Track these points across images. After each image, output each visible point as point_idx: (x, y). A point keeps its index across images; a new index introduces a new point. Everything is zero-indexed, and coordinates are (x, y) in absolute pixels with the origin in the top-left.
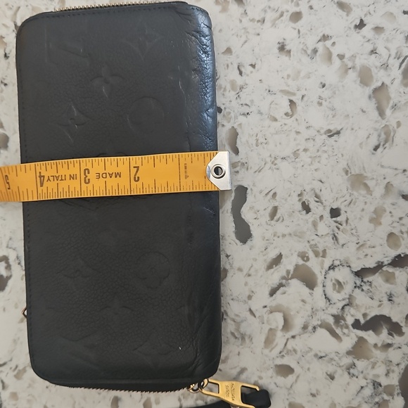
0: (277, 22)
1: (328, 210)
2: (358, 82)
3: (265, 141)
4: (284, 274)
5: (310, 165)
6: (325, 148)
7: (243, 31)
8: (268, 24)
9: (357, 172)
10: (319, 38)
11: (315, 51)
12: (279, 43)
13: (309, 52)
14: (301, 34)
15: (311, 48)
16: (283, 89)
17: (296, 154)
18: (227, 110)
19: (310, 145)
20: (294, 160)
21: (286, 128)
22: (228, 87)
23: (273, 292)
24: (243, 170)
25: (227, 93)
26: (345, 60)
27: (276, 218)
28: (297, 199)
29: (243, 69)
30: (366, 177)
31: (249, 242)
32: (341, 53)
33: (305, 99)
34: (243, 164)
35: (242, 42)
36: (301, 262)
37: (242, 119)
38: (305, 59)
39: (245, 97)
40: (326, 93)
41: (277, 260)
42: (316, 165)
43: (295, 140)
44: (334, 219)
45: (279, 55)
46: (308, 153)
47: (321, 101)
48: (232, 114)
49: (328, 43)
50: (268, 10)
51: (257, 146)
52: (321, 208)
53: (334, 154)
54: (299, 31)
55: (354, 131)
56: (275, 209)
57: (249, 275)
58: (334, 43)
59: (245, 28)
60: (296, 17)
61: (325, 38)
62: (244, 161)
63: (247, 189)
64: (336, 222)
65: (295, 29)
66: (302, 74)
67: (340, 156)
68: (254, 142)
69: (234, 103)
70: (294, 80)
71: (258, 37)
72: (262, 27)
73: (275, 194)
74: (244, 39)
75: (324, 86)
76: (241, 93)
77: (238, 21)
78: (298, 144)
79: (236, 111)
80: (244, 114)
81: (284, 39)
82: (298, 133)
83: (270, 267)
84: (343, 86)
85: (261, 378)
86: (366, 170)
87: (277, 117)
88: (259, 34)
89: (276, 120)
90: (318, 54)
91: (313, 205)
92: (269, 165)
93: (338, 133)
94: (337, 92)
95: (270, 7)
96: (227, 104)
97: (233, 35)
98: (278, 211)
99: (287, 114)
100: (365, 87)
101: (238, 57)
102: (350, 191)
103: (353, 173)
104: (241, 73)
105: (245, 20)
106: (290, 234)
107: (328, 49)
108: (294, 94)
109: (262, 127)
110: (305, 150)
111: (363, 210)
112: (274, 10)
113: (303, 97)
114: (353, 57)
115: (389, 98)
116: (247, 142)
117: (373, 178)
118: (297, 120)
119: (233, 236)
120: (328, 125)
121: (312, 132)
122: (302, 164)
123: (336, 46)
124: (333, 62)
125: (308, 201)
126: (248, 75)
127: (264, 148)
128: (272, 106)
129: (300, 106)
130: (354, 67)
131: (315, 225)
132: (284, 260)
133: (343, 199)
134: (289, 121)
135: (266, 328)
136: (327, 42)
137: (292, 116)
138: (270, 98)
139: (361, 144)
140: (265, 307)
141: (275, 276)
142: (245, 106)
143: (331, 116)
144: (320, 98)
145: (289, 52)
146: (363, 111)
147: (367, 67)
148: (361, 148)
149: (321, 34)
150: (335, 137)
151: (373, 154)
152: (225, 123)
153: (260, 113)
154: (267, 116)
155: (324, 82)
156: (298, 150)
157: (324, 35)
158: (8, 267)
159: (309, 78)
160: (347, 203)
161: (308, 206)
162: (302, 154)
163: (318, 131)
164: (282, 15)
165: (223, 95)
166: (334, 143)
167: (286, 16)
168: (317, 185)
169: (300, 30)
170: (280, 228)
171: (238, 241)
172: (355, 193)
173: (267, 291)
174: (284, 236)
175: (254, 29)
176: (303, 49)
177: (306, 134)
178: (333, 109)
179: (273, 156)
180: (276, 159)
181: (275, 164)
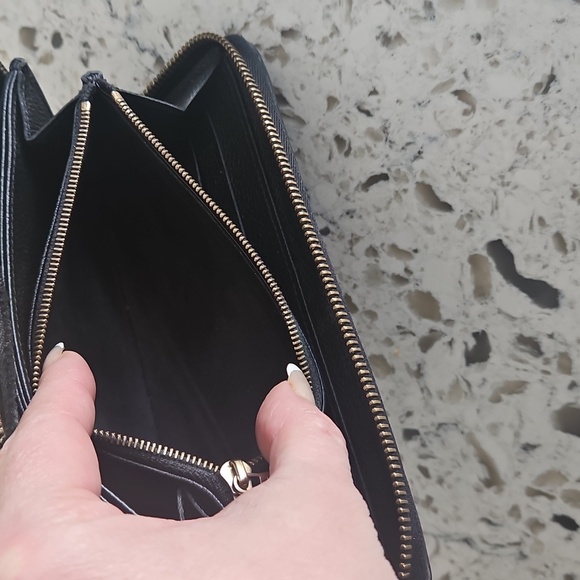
0: (352, 15)
3: (470, 168)
5: (552, 149)
6: (553, 112)
7: (325, 63)
8: (344, 28)
12: (378, 38)
13: (422, 13)
17: (522, 150)
18: (393, 169)
19: (529, 125)
21: (479, 130)
22: (370, 142)
24: (476, 222)
25: (375, 151)
27: (569, 247)
28: (574, 203)
29: (367, 108)
31: (562, 302)
33: (471, 74)
34: (469, 216)
37: (419, 165)
38: (426, 27)
39: (399, 136)
40: (490, 43)
42: (561, 143)
43: (505, 134)
45: (391, 52)
46: (536, 136)
47: (492, 59)
48: (403, 169)
50: (331, 12)
51: (465, 180)
53: (572, 108)
55: (571, 58)
56: (559, 238)
59: (325, 58)
62: (467, 211)
63: (500, 241)
66: (439, 48)
68: (458, 179)
69: (394, 155)
70: (436, 65)
71: (349, 54)
72: (341, 38)
73: (541, 221)
74: (334, 72)
75: (479, 37)
76: (390, 137)
77: (310, 58)
78: (514, 137)
79: (404, 162)
80: (416, 158)
81: (380, 27)
82: (500, 123)
84: (504, 15)
87: (457, 126)
88: (346, 51)
89: (459, 131)
90: (435, 6)
92: (501, 191)
93: (552, 78)
94: (503, 29)
95: (328, 7)
96: (387, 163)
97: (319, 78)
98: (565, 236)
99: (466, 113)
101: (347, 98)
104: (368, 113)
108: (452, 81)
109: (451, 153)
110: (530, 135)
112: (336, 4)
113: (465, 73)
116: (450, 186)
118: (484, 109)
119: (536, 308)
120: (529, 80)
121: (517, 108)
122: (540, 156)
126: (378, 109)
127: (476, 176)
128: (439, 118)
137: (474, 109)
138: (428, 112)
142: (409, 147)
143: (523, 66)
144: (488, 55)
145: (398, 36)
146: (561, 21)
150: (554, 87)
152: (405, 186)
153: (433, 139)
154: (444, 137)
155: (474, 33)
156: (520, 143)
159: (451, 44)
162: (529, 144)
163: (525, 99)
165: (372, 156)
166: (559, 96)
171: (547, 310)
175: (336, 48)
177: (511, 116)
178: (518, 55)
179: (496, 176)
180: (502, 177)
181: (508, 184)
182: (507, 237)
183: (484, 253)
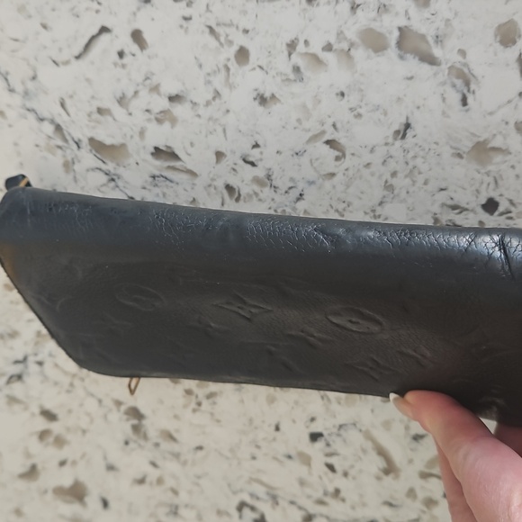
1: (480, 210)
2: (372, 54)
9: (470, 145)
10: (286, 53)
11: (297, 69)
14: (265, 68)
15: (289, 71)
16: (307, 139)
20: (392, 196)
26: (335, 47)
30: (485, 140)
32: (323, 44)
35: (222, 135)
44: (497, 213)
49: (301, 47)
52: (471, 215)
54: (261, 67)
58: (306, 42)
60: (242, 55)
61: (292, 46)
64: (501, 214)
65: (254, 69)
67: (435, 146)
86: (478, 134)
100: (385, 51)
102: (483, 171)
103: (467, 150)
105: (201, 111)
107: (306, 54)
111: (517, 176)
114: (340, 34)
115: (423, 37)
117: (495, 135)
123: (311, 43)
124: (325, 61)
125: (450, 220)
129: (340, 137)
130: (352, 45)
133: (485, 186)
134: (347, 162)
136: (298, 48)
139: (444, 113)
147: (366, 30)
148: (448, 117)
149: (284, 47)
151: (467, 111)
157: (288, 45)
158: (253, 509)
160: (492, 186)
161: (455, 225)
164: (228, 69)
167: (233, 65)
168: (442, 197)
169: (260, 64)
172: (490, 168)
176: (283, 81)
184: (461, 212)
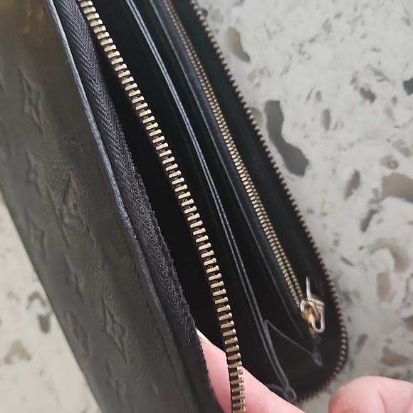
1: (400, 86)
3: (278, 28)
4: (371, 196)
5: (351, 34)
17: (327, 27)
18: (214, 8)
20: (326, 37)
23: (365, 226)
24: (265, 79)
27: (332, 125)
28: (351, 87)
31: (308, 172)
34: (261, 72)
36: (388, 172)
37: (237, 11)
41: (355, 181)
42: (360, 30)
43: (318, 7)
46: (343, 18)
48: (223, 11)
51: (270, 37)
52: (389, 87)
56: (327, 115)
57: (325, 214)
62: (261, 67)
63: (277, 103)
68: (265, 35)
73: (319, 95)
78: (324, 12)
79: (226, 4)
80: (237, 4)
83: (348, 193)
85: (390, 341)
91: (376, 87)
92: (296, 58)
98: (332, 115)
106: (359, 140)
110: (338, 16)
116: (256, 39)
119: (285, 172)
122: (339, 37)
125: (368, 85)
127: (280, 38)
131: (389, 113)
132: (363, 178)
135: (373, 275)
140: (361, 248)
141: (360, 203)
152: (218, 27)
156: (327, 20)
161: (370, 91)
162: (335, 23)
168: (371, 58)
170: (343, 136)
173: (356, 227)
174: (352, 145)
179: (296, 43)
180: (301, 45)
181: (304, 53)
182: (285, 101)
183: (261, 109)
184: (381, 81)
